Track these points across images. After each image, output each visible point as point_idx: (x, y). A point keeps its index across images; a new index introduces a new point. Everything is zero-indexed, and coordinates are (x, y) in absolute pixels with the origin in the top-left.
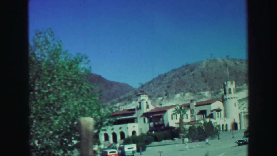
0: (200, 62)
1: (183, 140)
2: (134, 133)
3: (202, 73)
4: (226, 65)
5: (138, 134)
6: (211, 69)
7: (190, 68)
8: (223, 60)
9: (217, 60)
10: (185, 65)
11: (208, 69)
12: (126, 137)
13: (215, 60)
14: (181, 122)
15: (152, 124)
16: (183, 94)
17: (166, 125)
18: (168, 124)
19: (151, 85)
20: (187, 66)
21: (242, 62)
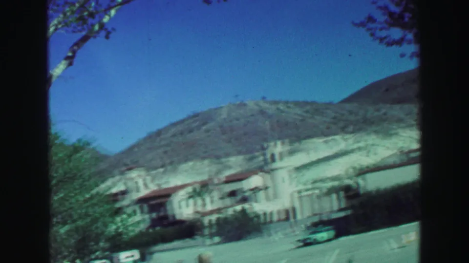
0: (216, 109)
3: (221, 127)
4: (262, 112)
6: (238, 119)
7: (201, 119)
8: (257, 105)
9: (245, 105)
10: (192, 114)
11: (231, 121)
13: (243, 105)
18: (174, 217)
19: (136, 150)
20: (196, 115)
21: (289, 107)
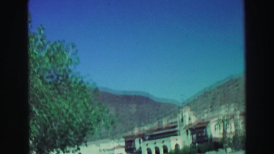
1: (226, 150)
2: (177, 146)
5: (181, 147)
12: (169, 151)
14: (225, 132)
15: (195, 136)
16: (228, 105)
17: (209, 136)
18: (211, 136)
